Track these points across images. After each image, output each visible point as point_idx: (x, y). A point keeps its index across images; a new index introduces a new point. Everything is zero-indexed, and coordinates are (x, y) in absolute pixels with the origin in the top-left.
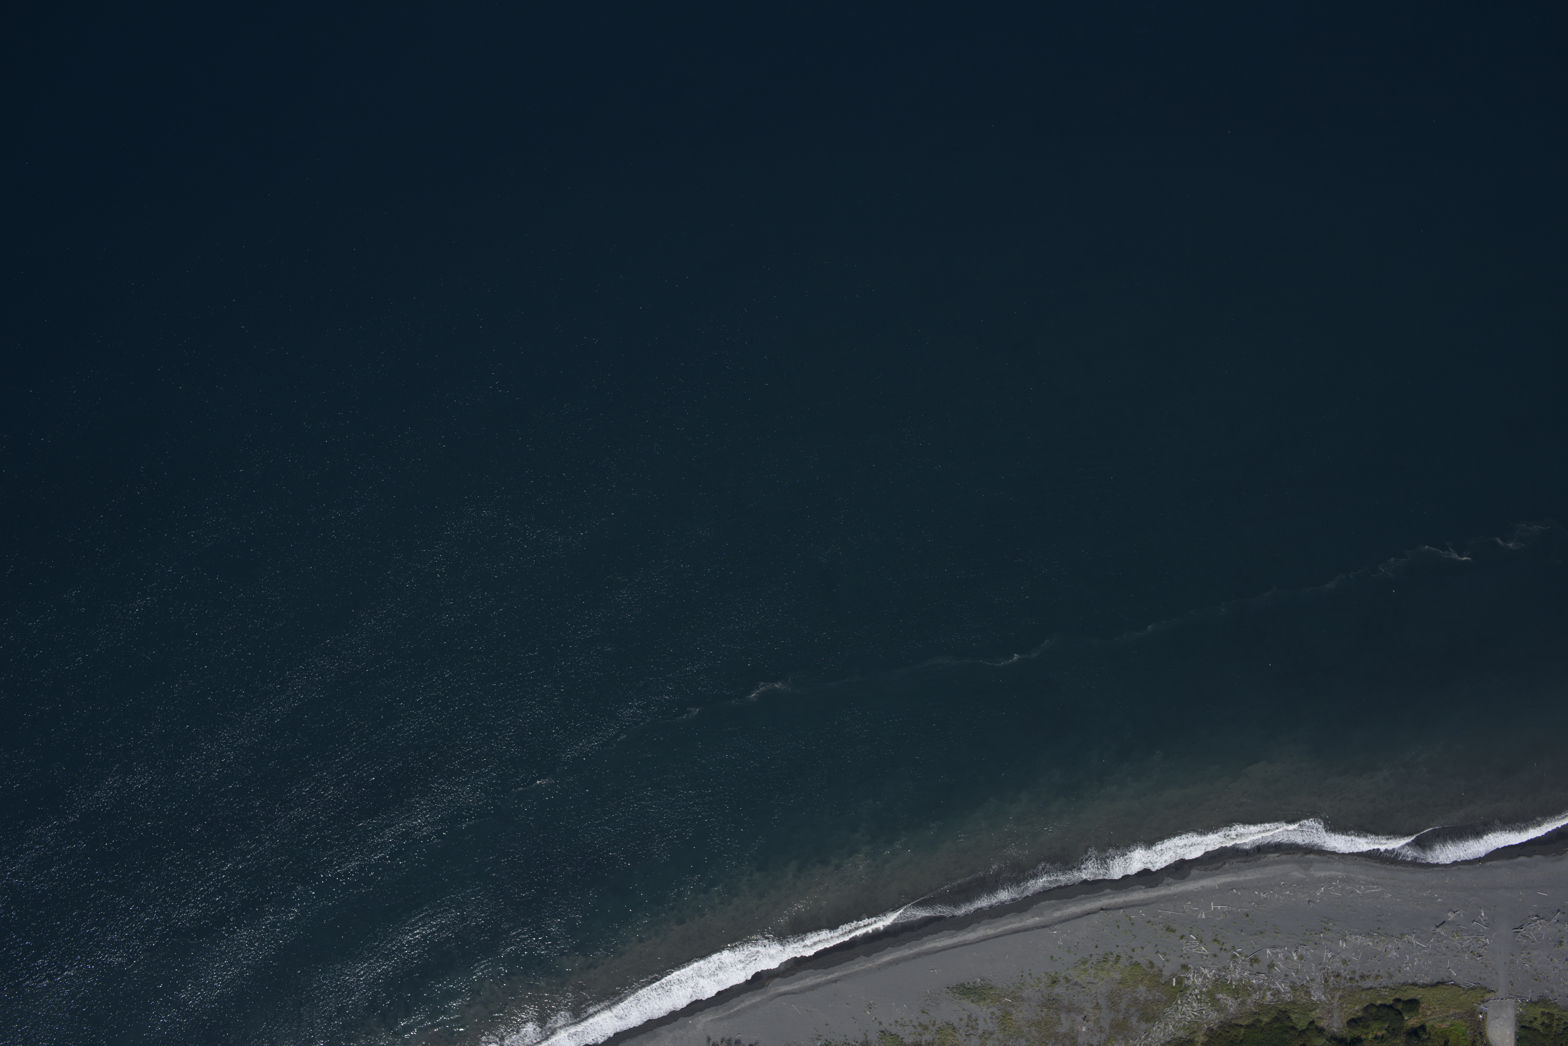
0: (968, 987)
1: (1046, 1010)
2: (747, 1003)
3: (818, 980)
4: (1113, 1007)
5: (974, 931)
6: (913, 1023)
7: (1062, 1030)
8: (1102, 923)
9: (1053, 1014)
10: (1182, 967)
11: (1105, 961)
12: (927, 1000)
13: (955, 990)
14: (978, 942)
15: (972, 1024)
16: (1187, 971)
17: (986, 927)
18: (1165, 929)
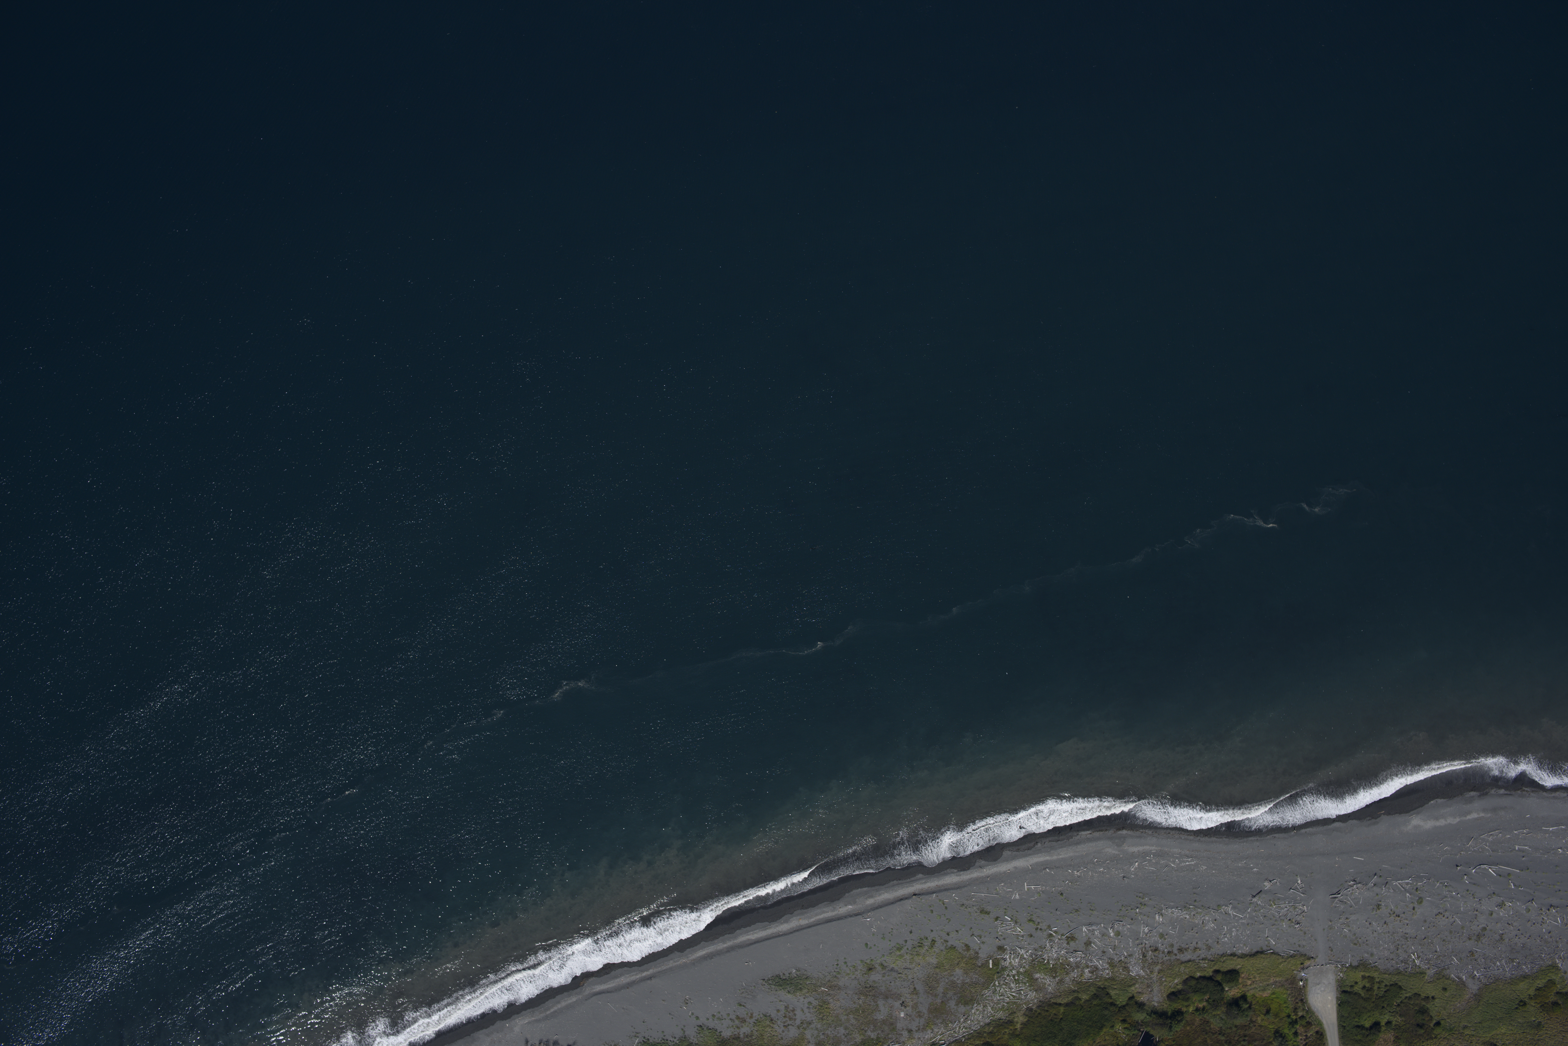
0: (784, 978)
1: (863, 997)
2: (564, 1004)
3: (633, 978)
4: (931, 992)
5: (787, 922)
6: (731, 1017)
7: (880, 1016)
8: (915, 908)
9: (870, 1001)
10: (998, 949)
11: (920, 946)
12: (743, 993)
13: (770, 982)
14: (791, 933)
15: (790, 1014)
16: (1004, 952)
17: (799, 917)
18: (979, 911)
